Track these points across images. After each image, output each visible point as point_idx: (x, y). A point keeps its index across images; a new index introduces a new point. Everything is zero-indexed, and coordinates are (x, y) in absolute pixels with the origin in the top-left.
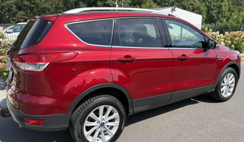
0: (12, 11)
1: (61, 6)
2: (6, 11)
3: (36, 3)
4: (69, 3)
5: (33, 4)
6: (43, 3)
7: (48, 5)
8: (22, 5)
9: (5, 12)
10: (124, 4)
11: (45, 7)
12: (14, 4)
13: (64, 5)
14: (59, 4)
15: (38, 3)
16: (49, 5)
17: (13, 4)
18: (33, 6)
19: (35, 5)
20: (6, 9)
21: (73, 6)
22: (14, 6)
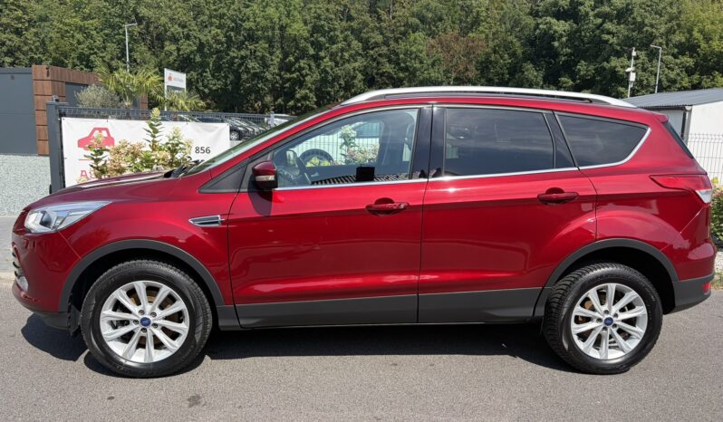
0: (354, 87)
1: (471, 76)
2: (340, 88)
3: (411, 70)
4: (494, 68)
5: (402, 69)
6: (425, 66)
7: (439, 72)
8: (377, 74)
9: (338, 91)
10: (669, 68)
11: (430, 77)
12: (360, 71)
13: (479, 72)
14: (467, 70)
15: (415, 69)
16: (442, 72)
17: (357, 72)
18: (401, 75)
19: (407, 74)
20: (342, 82)
21: (503, 74)
22: (360, 76)
